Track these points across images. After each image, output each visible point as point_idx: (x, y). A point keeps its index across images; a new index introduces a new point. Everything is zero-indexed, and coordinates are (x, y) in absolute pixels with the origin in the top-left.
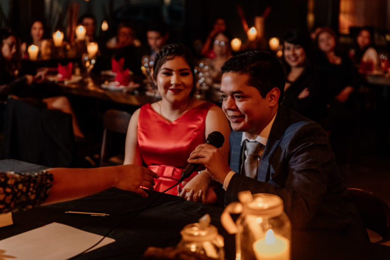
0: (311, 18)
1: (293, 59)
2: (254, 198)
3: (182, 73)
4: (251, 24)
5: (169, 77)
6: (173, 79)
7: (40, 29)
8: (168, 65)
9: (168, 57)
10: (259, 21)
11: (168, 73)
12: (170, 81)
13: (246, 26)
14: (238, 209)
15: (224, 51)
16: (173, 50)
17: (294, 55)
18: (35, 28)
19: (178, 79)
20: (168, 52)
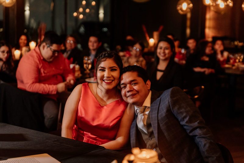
0: (188, 31)
1: (162, 55)
2: (141, 151)
3: (112, 69)
4: (151, 36)
5: (103, 72)
6: (106, 74)
7: (25, 40)
8: (102, 65)
9: (103, 60)
10: (156, 34)
11: (103, 70)
12: (104, 75)
13: (148, 38)
14: (132, 158)
15: (138, 54)
16: (107, 55)
17: (164, 52)
18: (22, 39)
19: (108, 73)
20: (103, 56)
